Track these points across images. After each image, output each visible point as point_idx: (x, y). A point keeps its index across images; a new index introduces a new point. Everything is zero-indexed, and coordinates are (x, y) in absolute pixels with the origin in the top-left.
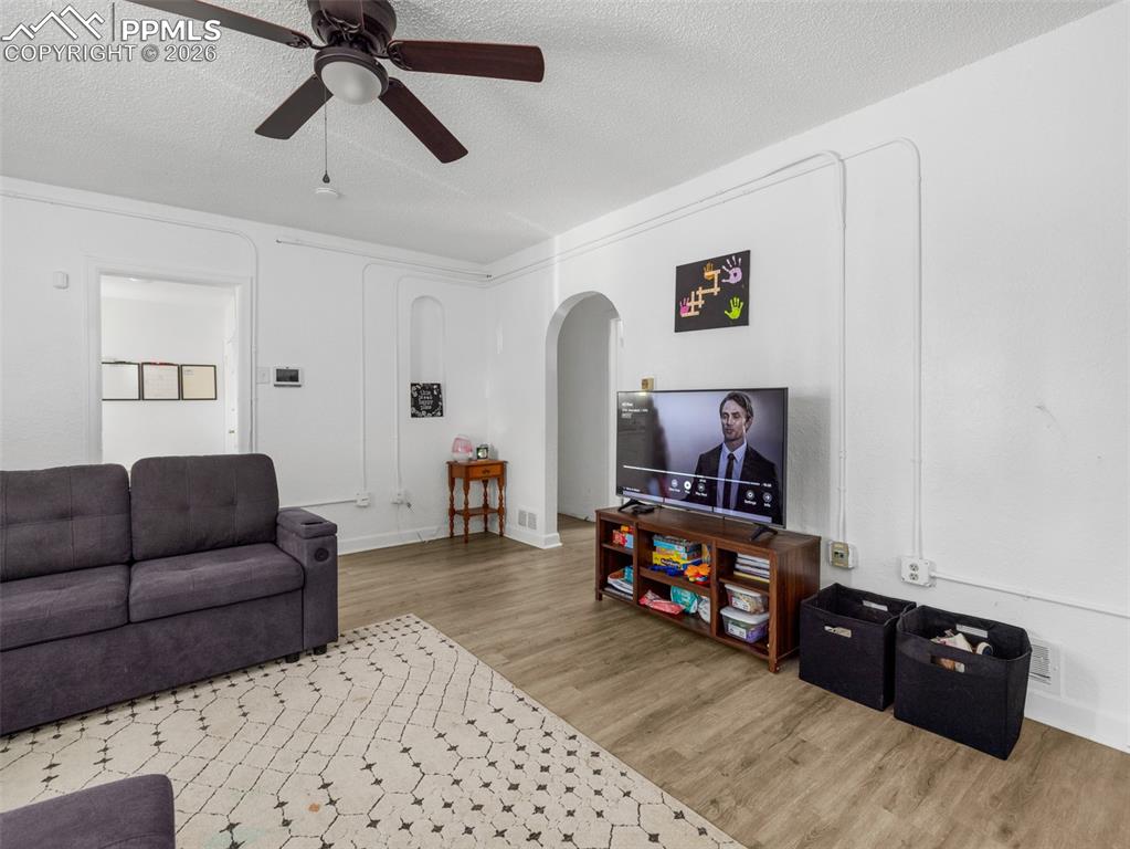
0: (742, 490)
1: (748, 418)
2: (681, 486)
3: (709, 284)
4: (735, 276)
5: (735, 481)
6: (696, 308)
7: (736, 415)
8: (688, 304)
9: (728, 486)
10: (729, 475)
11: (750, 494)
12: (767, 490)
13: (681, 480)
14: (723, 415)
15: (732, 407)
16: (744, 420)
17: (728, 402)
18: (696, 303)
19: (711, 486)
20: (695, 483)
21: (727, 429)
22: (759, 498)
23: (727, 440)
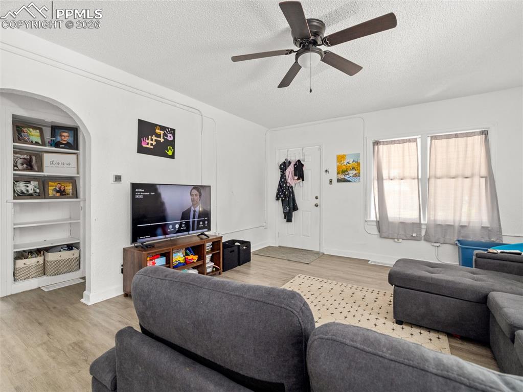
0: (199, 222)
1: (200, 196)
2: (174, 227)
3: (159, 136)
4: (170, 137)
5: (196, 219)
6: (152, 144)
7: (196, 195)
8: (147, 141)
9: (194, 222)
10: (194, 218)
11: (201, 223)
12: (206, 220)
13: (174, 225)
14: (191, 195)
15: (195, 192)
16: (199, 197)
17: (193, 190)
18: (152, 142)
19: (187, 224)
20: (181, 224)
21: (193, 200)
22: (204, 223)
23: (193, 205)
